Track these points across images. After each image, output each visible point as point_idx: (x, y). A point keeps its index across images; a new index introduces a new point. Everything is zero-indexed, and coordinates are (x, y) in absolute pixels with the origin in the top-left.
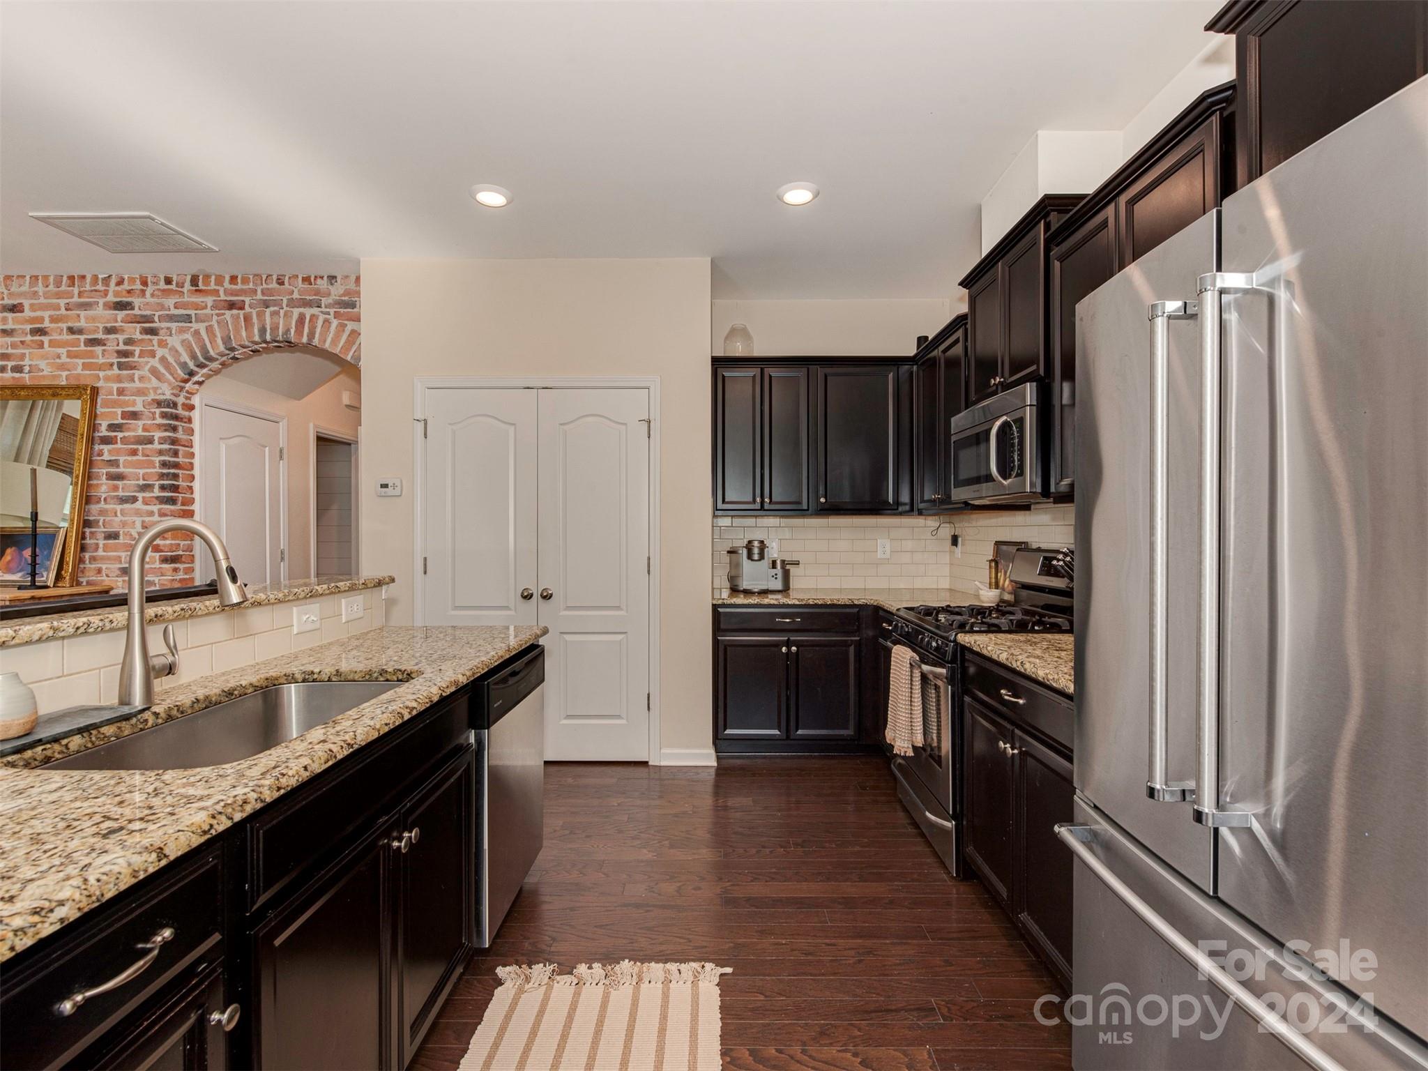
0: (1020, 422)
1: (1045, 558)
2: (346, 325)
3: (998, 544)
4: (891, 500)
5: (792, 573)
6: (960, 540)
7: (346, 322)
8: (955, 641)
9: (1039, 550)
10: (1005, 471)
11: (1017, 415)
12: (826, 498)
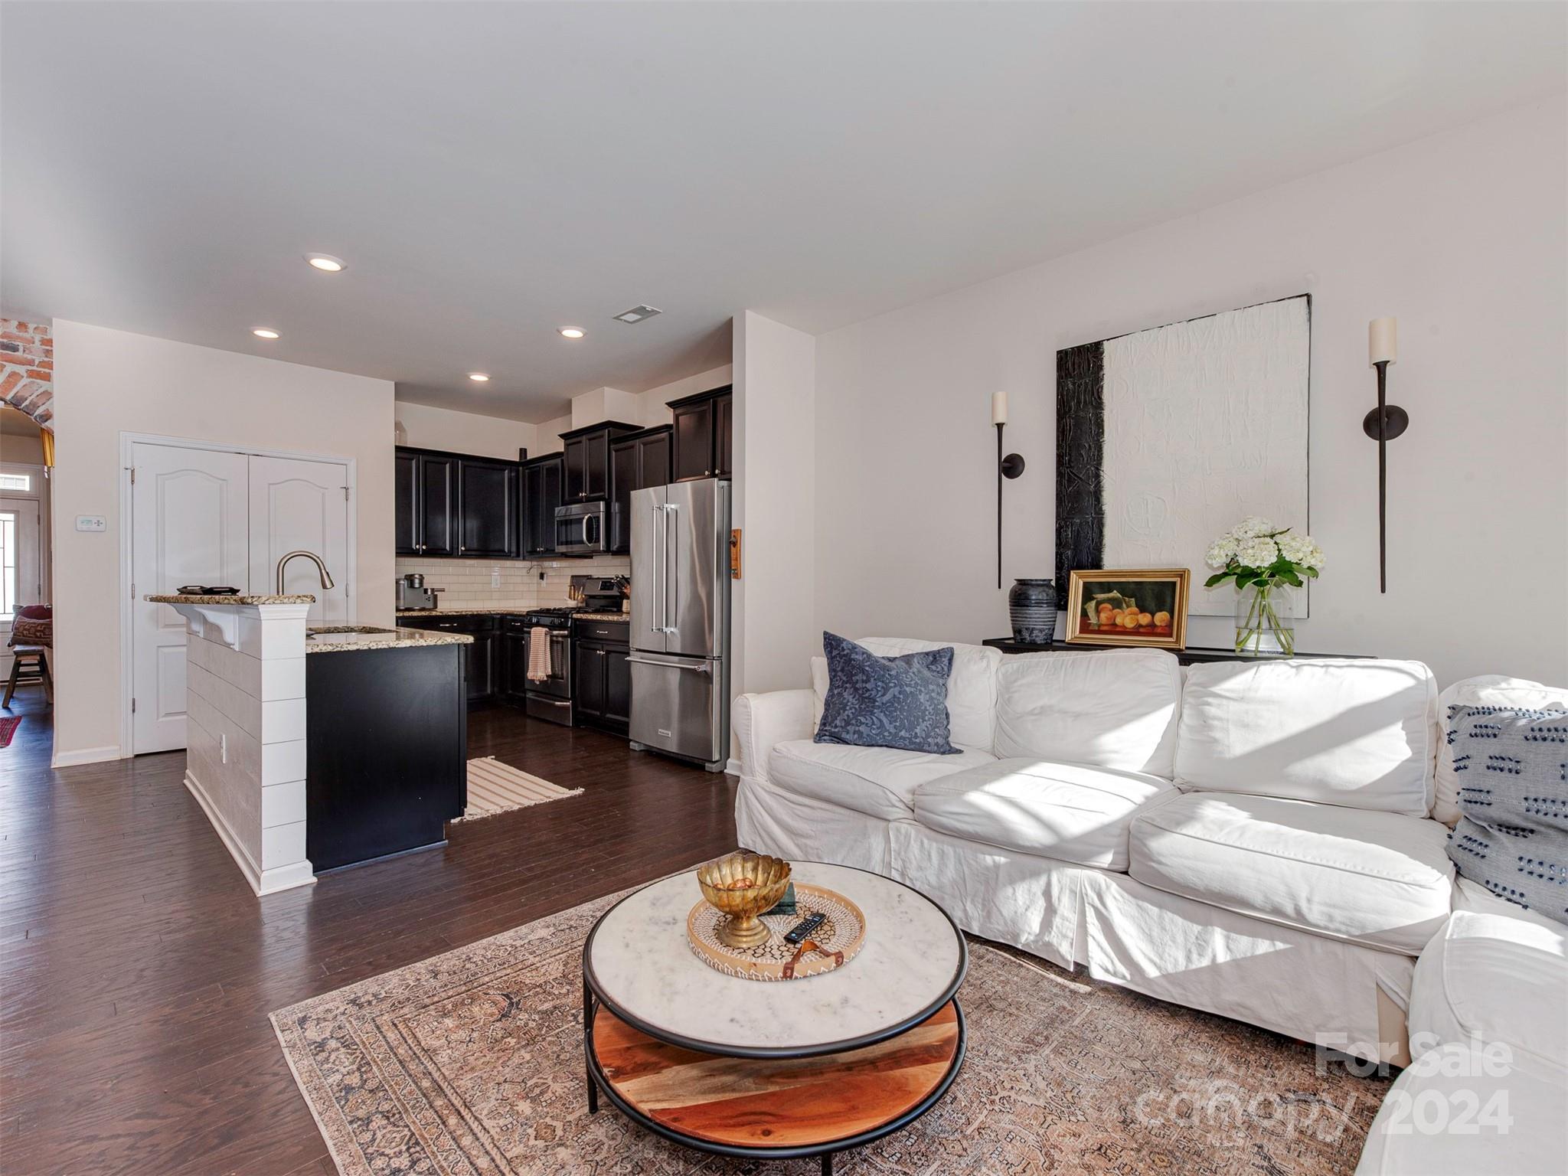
0: (598, 518)
1: (603, 582)
3: (572, 577)
4: (506, 550)
5: (439, 597)
6: (545, 576)
8: (572, 618)
9: (598, 578)
10: (590, 539)
11: (596, 515)
12: (465, 546)
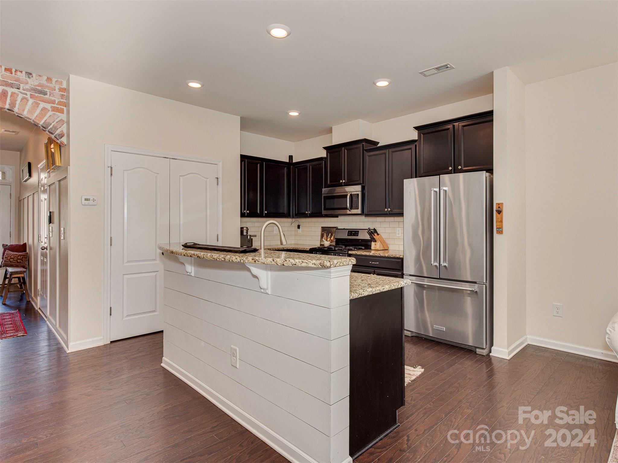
0: (358, 195)
1: (349, 231)
2: (39, 104)
3: (323, 228)
5: (253, 240)
6: (301, 226)
7: (39, 102)
9: (345, 229)
10: (351, 207)
11: (355, 193)
12: (266, 211)
